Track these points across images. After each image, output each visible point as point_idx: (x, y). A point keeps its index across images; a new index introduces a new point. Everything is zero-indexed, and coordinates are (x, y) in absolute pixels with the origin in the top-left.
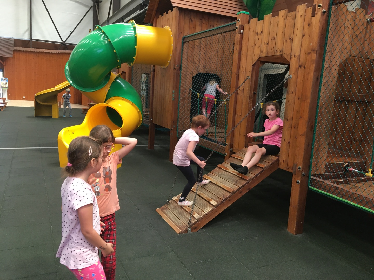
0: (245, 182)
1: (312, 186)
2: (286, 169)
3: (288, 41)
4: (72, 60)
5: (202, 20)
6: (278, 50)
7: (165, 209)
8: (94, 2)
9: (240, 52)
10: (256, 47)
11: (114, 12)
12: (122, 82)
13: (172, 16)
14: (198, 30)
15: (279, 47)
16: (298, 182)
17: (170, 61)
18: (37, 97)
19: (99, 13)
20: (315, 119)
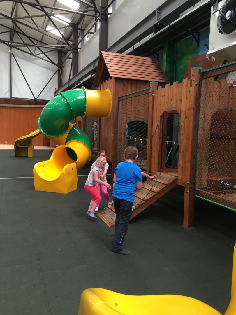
0: (154, 194)
1: (197, 195)
2: (181, 185)
3: (179, 101)
4: (43, 115)
5: (131, 84)
6: (174, 107)
7: (103, 214)
8: (59, 67)
9: (153, 108)
10: (162, 105)
11: (73, 75)
12: (77, 129)
13: (111, 82)
14: (129, 92)
15: (174, 105)
16: (188, 193)
17: (111, 114)
18: (17, 142)
19: (62, 76)
20: (196, 151)
